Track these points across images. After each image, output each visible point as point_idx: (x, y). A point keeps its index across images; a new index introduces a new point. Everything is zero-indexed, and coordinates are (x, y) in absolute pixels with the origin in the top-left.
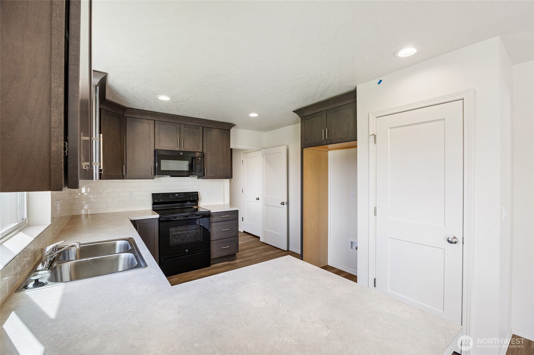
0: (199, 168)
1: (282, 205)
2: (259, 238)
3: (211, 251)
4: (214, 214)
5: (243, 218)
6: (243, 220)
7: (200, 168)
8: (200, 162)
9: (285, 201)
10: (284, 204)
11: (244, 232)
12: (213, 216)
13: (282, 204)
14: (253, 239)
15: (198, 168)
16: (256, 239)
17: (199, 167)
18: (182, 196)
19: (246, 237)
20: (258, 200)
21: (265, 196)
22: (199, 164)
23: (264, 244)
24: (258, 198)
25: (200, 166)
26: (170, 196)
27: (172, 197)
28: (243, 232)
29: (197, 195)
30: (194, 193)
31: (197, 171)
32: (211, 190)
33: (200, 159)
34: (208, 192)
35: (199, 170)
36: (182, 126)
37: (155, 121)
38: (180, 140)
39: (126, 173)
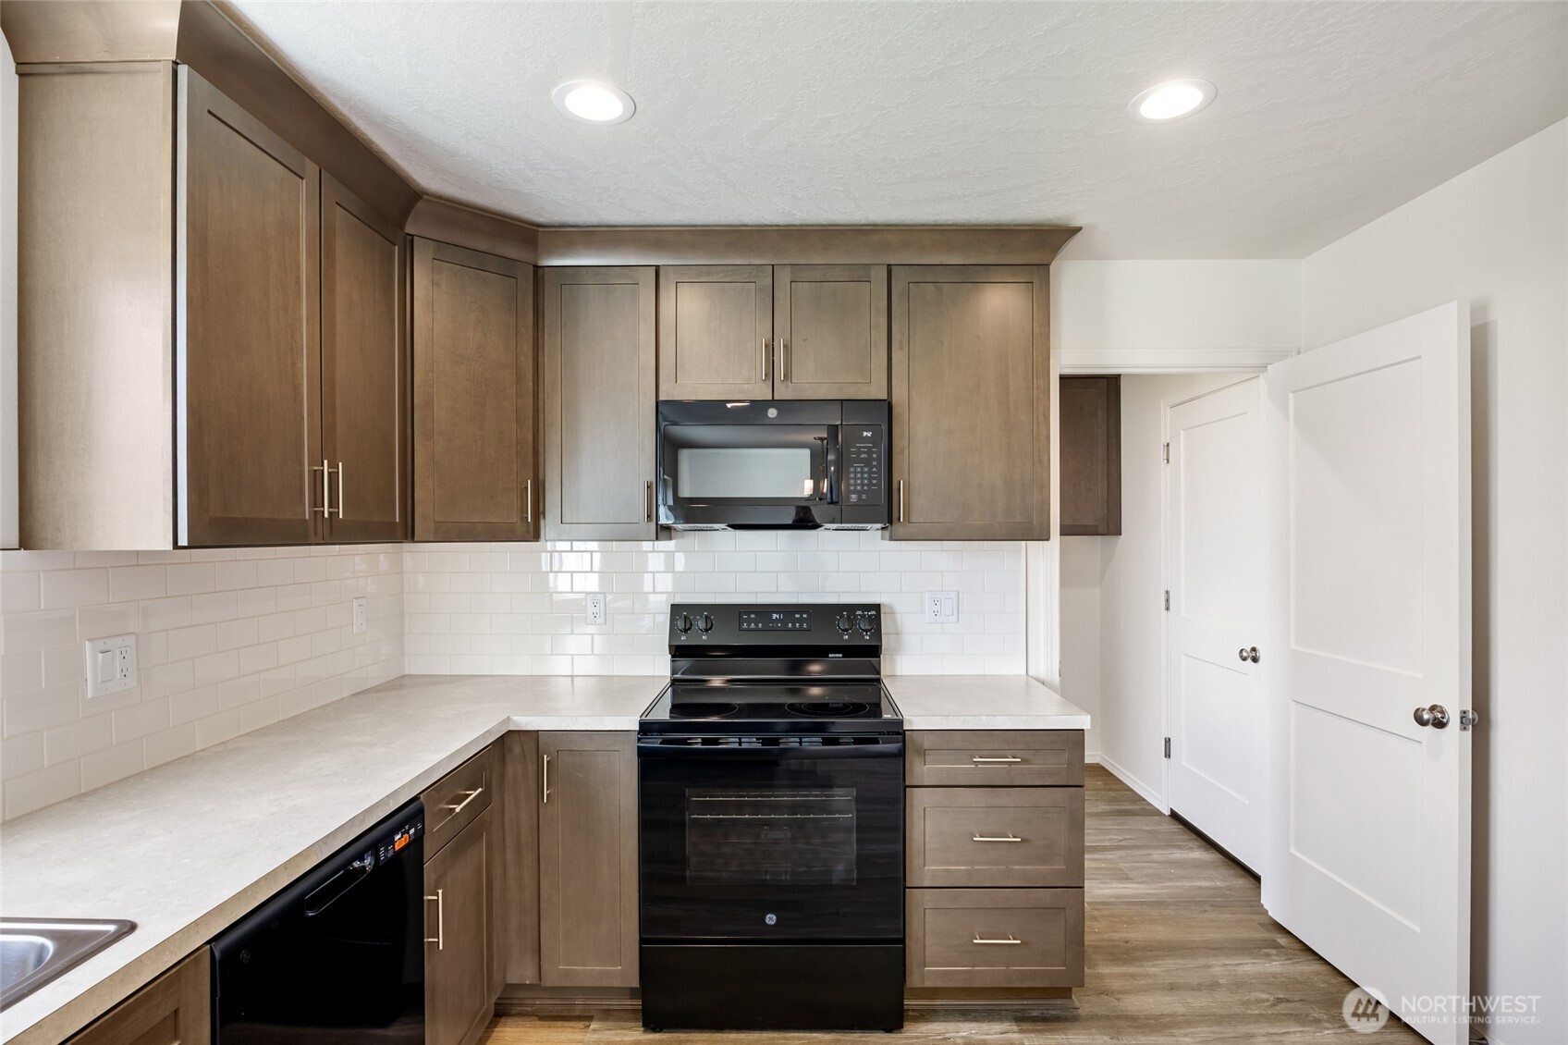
0: (862, 485)
1: (1430, 728)
2: (1257, 878)
3: (912, 946)
4: (927, 742)
5: (1168, 741)
6: (1168, 755)
7: (870, 484)
8: (869, 452)
9: (1456, 701)
10: (1440, 724)
11: (1175, 816)
12: (922, 752)
13: (1422, 722)
14: (1221, 880)
15: (856, 484)
16: (1242, 882)
17: (862, 479)
18: (801, 621)
19: (1177, 855)
20: (1255, 660)
21: (1293, 646)
22: (861, 460)
23: (1282, 940)
24: (1254, 649)
25: (870, 472)
26: (746, 620)
27: (757, 625)
28: (1167, 812)
29: (876, 621)
30: (859, 612)
31: (854, 497)
32: (954, 595)
33: (869, 434)
34: (937, 608)
35: (863, 491)
36: (784, 278)
37: (657, 268)
38: (771, 349)
39: (539, 513)
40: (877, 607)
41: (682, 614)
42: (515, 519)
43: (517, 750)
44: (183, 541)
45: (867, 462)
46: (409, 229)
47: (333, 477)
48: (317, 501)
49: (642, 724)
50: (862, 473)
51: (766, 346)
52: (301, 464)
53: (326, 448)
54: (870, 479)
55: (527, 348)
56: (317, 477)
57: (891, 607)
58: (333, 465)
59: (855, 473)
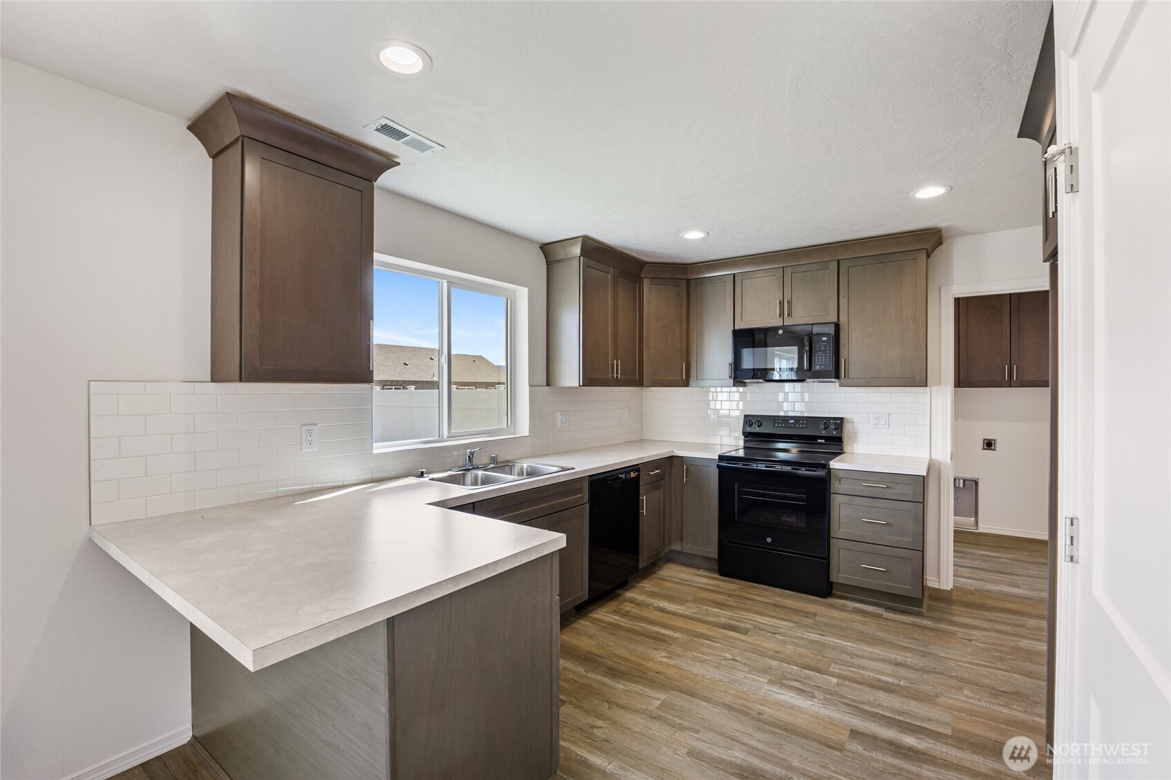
0: (822, 362)
3: (833, 563)
4: (841, 475)
7: (826, 361)
8: (825, 347)
12: (840, 479)
15: (819, 362)
17: (822, 359)
18: (804, 424)
22: (822, 351)
25: (826, 356)
26: (776, 423)
27: (781, 425)
29: (840, 425)
30: (831, 421)
31: (818, 367)
32: (887, 415)
33: (825, 339)
34: (877, 421)
35: (822, 365)
36: (788, 272)
37: (734, 275)
38: (782, 303)
39: (688, 376)
40: (842, 419)
41: (749, 420)
42: (679, 378)
43: (676, 463)
44: (581, 384)
45: (824, 351)
46: (642, 276)
47: (617, 365)
48: (613, 373)
49: (720, 456)
50: (822, 356)
51: (779, 303)
52: (608, 361)
53: (615, 357)
54: (825, 359)
55: (684, 312)
56: (613, 365)
57: (851, 419)
58: (617, 361)
59: (819, 356)
